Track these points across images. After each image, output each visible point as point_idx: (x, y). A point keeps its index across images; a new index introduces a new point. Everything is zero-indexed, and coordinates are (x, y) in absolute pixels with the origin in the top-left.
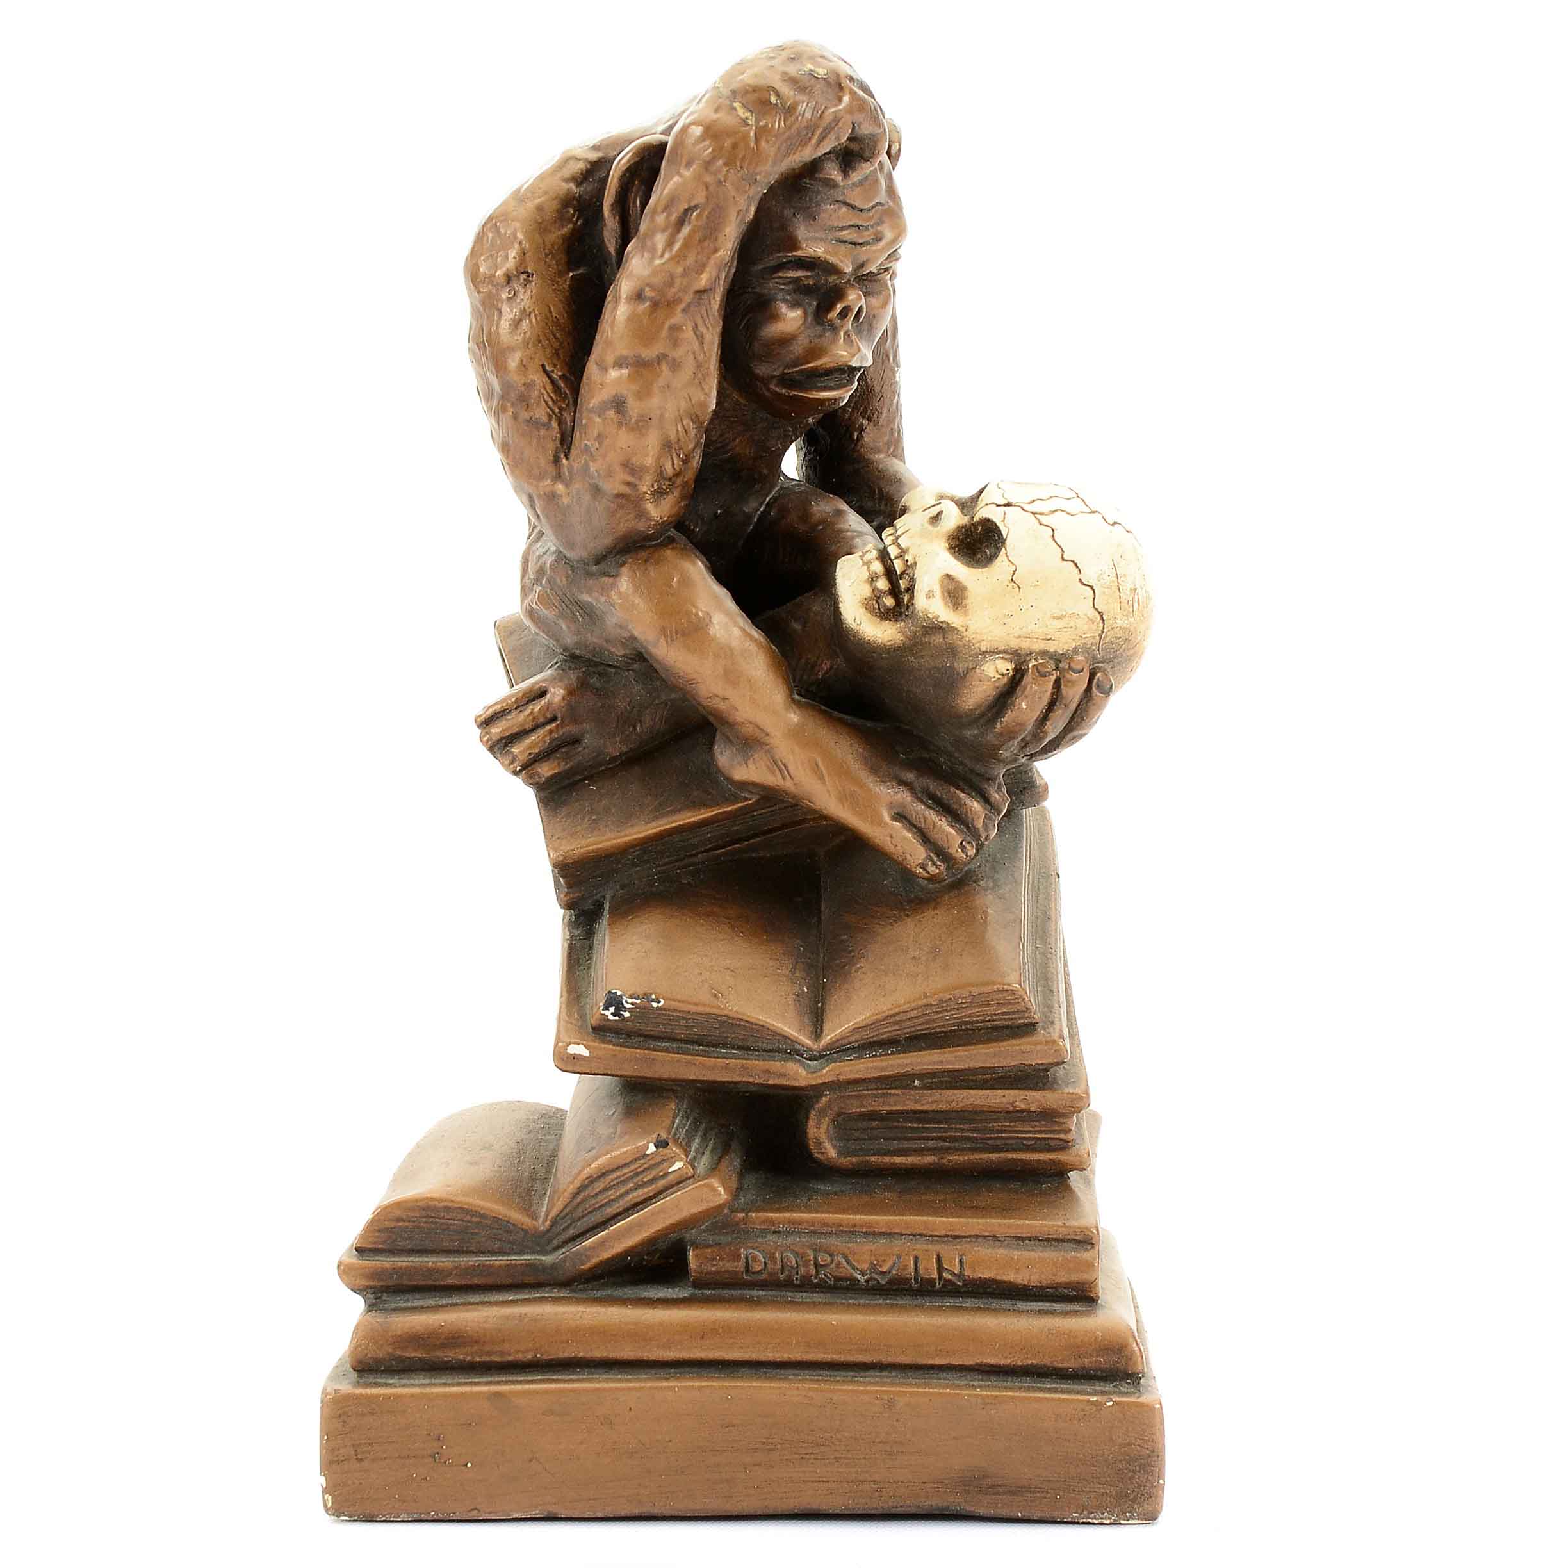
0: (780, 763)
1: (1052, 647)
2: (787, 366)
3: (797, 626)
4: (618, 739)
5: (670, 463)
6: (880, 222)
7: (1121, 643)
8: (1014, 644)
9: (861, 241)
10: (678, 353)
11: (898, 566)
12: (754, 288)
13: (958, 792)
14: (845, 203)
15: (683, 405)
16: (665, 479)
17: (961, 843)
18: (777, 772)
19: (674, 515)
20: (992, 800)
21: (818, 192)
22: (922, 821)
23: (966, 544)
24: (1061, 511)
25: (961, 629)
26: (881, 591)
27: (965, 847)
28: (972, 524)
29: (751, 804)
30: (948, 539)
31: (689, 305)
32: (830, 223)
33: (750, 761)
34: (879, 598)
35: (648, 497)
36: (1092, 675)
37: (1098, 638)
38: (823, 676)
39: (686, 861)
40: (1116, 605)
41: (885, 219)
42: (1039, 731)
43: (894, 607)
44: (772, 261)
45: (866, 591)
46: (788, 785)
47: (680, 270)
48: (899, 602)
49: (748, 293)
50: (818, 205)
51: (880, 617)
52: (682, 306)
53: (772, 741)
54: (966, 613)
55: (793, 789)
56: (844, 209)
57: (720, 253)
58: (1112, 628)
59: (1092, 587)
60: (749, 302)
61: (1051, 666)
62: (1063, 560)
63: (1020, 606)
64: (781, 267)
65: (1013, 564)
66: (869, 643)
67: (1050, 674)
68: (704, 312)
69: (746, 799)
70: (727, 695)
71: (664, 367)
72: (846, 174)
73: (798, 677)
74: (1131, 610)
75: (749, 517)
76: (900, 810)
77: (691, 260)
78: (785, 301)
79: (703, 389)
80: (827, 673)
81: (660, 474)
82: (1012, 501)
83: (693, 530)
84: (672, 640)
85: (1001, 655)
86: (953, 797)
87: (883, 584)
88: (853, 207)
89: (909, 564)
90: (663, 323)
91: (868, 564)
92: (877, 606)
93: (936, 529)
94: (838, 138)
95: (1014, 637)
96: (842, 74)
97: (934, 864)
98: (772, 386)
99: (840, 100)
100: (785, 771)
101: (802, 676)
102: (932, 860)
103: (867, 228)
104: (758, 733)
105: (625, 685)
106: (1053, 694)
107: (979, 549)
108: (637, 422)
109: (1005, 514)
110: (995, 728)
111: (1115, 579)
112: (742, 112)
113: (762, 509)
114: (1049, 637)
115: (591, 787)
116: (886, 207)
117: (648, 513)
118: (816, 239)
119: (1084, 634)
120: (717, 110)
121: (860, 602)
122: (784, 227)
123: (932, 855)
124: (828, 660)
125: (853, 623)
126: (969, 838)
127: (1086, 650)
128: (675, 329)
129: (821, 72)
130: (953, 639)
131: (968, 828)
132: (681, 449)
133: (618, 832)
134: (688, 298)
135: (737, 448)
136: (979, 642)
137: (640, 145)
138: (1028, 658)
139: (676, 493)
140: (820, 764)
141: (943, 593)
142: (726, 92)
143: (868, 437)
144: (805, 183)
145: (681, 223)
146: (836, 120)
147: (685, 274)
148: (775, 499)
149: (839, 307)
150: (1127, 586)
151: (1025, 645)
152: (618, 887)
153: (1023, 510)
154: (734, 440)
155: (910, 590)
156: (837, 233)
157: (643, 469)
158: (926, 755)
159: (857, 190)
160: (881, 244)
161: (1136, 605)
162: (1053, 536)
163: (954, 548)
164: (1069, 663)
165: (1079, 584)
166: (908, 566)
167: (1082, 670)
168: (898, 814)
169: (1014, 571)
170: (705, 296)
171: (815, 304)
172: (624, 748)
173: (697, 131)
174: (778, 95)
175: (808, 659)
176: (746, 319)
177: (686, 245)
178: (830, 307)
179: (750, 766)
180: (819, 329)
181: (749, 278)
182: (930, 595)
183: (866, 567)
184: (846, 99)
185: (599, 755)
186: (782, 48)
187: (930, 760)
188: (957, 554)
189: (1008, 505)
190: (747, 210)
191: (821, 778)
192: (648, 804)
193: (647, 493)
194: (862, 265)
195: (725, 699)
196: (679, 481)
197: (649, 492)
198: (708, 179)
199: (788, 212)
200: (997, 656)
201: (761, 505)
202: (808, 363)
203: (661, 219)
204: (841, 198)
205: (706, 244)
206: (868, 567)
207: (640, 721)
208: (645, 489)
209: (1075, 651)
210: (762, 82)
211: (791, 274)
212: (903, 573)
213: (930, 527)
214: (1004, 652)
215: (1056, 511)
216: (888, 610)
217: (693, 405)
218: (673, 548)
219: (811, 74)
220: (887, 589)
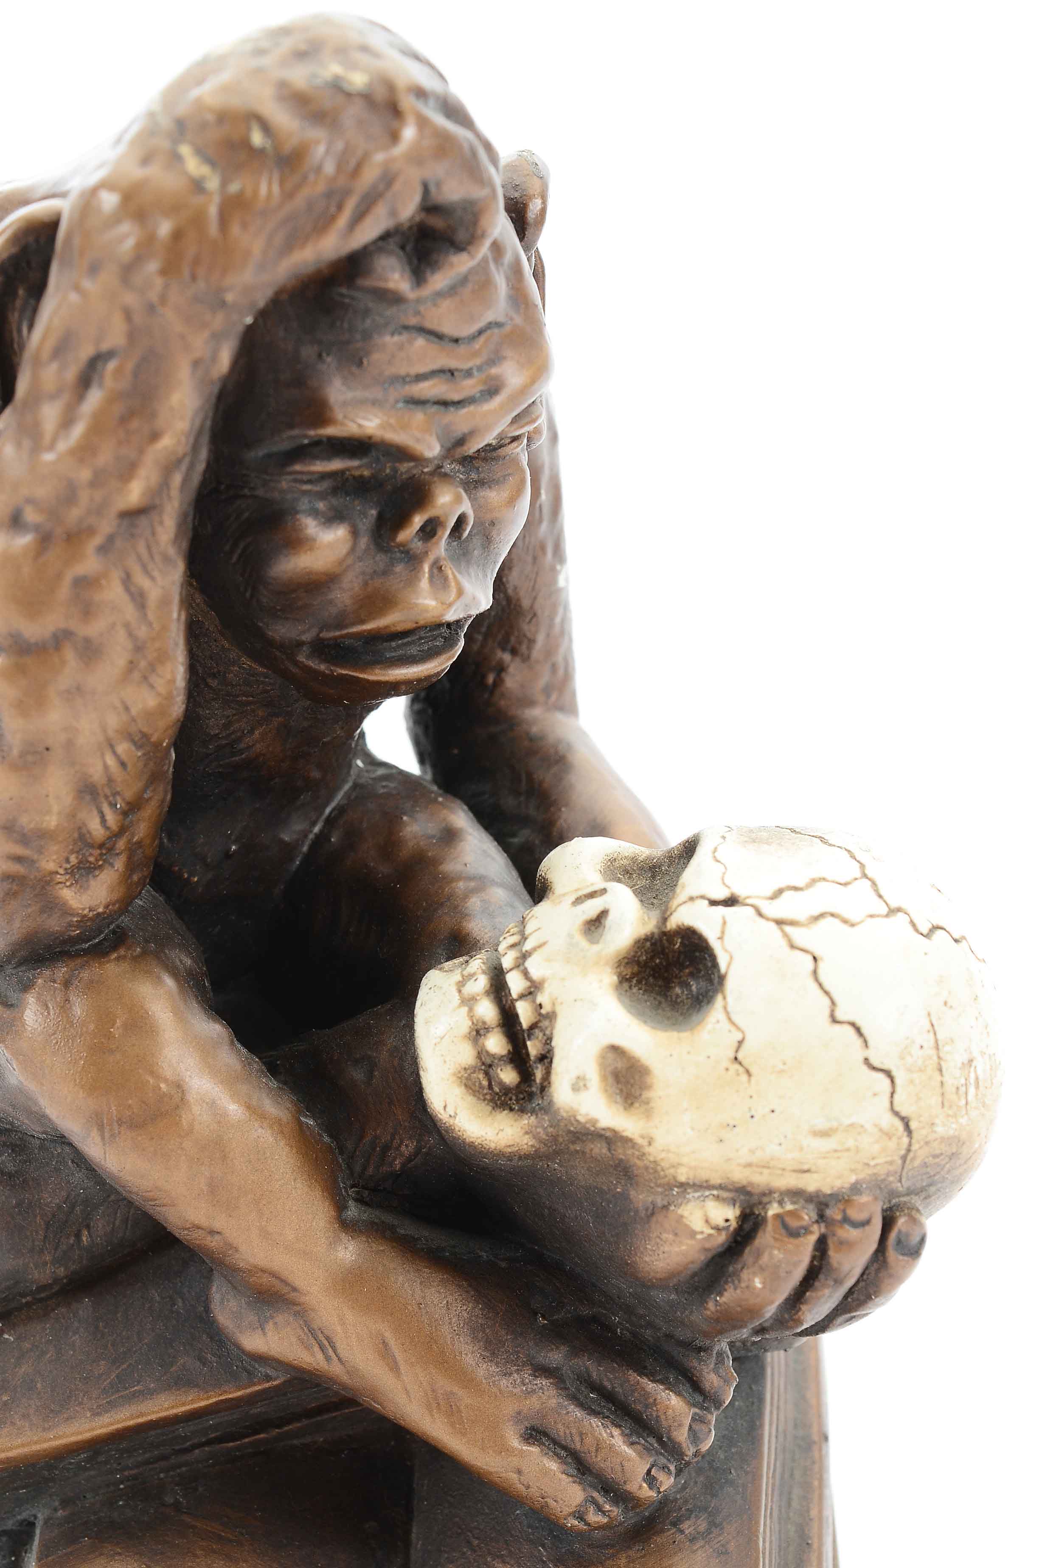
0: (320, 1335)
1: (811, 1184)
2: (325, 627)
3: (358, 1074)
4: (48, 1258)
5: (97, 820)
6: (495, 359)
7: (943, 1163)
8: (740, 1176)
9: (456, 397)
10: (94, 629)
11: (524, 1012)
12: (253, 489)
13: (644, 1381)
14: (422, 330)
15: (113, 721)
16: (92, 846)
17: (649, 1472)
18: (316, 1349)
19: (117, 901)
20: (707, 1386)
21: (367, 312)
22: (577, 1439)
23: (653, 969)
24: (832, 915)
25: (640, 1141)
26: (493, 1056)
27: (654, 1478)
28: (664, 934)
29: (277, 1386)
30: (619, 966)
31: (111, 539)
32: (390, 371)
33: (270, 1326)
34: (490, 1066)
35: (59, 878)
36: (888, 1223)
37: (900, 1162)
38: (403, 1165)
39: (173, 1460)
40: (935, 1100)
41: (508, 352)
42: (786, 1316)
43: (518, 1086)
44: (283, 443)
45: (466, 1055)
46: (335, 1369)
47: (85, 475)
48: (526, 1075)
49: (244, 496)
50: (367, 336)
51: (492, 1100)
52: (97, 540)
53: (302, 1299)
54: (648, 1114)
55: (345, 1378)
56: (420, 342)
57: (166, 442)
58: (927, 1143)
59: (888, 1074)
60: (246, 515)
61: (808, 1215)
62: (834, 1020)
63: (750, 1109)
64: (300, 453)
65: (738, 1028)
66: (471, 1145)
67: (807, 1230)
68: (142, 548)
69: (268, 1378)
70: (217, 1225)
71: (69, 654)
72: (418, 276)
73: (358, 1168)
74: (963, 1102)
75: (289, 850)
76: (536, 1423)
77: (106, 456)
78: (314, 513)
79: (152, 687)
80: (410, 1160)
81: (82, 839)
82: (740, 892)
83: (188, 878)
84: (113, 1136)
85: (715, 1192)
86: (633, 1391)
87: (496, 1044)
88: (439, 336)
89: (543, 1011)
90: (59, 576)
91: (469, 1002)
92: (485, 1083)
93: (596, 948)
94: (393, 213)
95: (739, 1165)
96: (401, 83)
97: (599, 1509)
98: (301, 658)
99: (394, 137)
100: (330, 1350)
101: (365, 1168)
102: (594, 1502)
103: (469, 373)
104: (279, 1286)
105: (57, 1170)
106: (813, 1258)
107: (676, 977)
108: (22, 755)
109: (724, 923)
110: (706, 1309)
111: (933, 1052)
112: (193, 165)
113: (316, 829)
114: (806, 1167)
115: (6, 1336)
116: (508, 328)
117: (65, 904)
118: (362, 402)
119: (873, 1159)
120: (146, 161)
121: (454, 1074)
122: (300, 381)
123: (596, 1494)
124: (410, 1138)
125: (442, 1111)
126: (662, 1460)
127: (877, 1184)
128: (83, 584)
129: (358, 80)
130: (625, 1155)
131: (660, 1440)
132: (115, 794)
133: (44, 1429)
134: (107, 526)
135: (258, 746)
136: (673, 1166)
137: (19, 220)
138: (765, 1200)
139: (119, 864)
140: (392, 1342)
141: (604, 1078)
142: (165, 122)
143: (513, 680)
144: (342, 295)
145: (85, 381)
146: (388, 179)
147: (96, 482)
148: (341, 810)
149: (418, 521)
150: (954, 1060)
151: (760, 1179)
152: (57, 1503)
153: (760, 914)
154: (251, 732)
155: (546, 1058)
156: (407, 387)
157: (43, 835)
158: (586, 1312)
159: (446, 304)
160: (497, 401)
161: (972, 1090)
162: (815, 972)
163: (629, 980)
164: (844, 1211)
165: (865, 1068)
166: (540, 1014)
167: (867, 1222)
168: (533, 1428)
169: (740, 1043)
170: (143, 521)
171: (374, 512)
172: (61, 1271)
173: (109, 200)
174: (266, 128)
175: (376, 1137)
176: (242, 545)
177: (96, 428)
178: (402, 521)
179: (270, 1334)
180: (381, 559)
181: (244, 472)
182: (579, 1084)
183: (466, 1009)
184: (409, 133)
185: (17, 1283)
186: (284, 31)
187: (594, 1319)
188: (635, 990)
189: (731, 901)
190: (214, 358)
191: (394, 1368)
192: (101, 1375)
193: (57, 873)
194: (461, 442)
195: (212, 1232)
196: (121, 844)
197: (61, 871)
198: (130, 299)
199: (308, 352)
200: (707, 1193)
201: (314, 824)
202: (363, 622)
203: (50, 374)
204: (413, 321)
205: (135, 424)
206: (471, 1010)
207: (88, 1227)
208: (51, 866)
209: (856, 1188)
210: (236, 102)
211: (320, 467)
212: (533, 1027)
213: (583, 942)
214: (720, 1187)
215: (822, 915)
216: (506, 1090)
217: (134, 720)
218: (118, 959)
219: (337, 86)
220: (504, 1052)
